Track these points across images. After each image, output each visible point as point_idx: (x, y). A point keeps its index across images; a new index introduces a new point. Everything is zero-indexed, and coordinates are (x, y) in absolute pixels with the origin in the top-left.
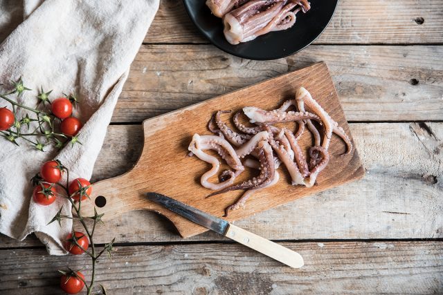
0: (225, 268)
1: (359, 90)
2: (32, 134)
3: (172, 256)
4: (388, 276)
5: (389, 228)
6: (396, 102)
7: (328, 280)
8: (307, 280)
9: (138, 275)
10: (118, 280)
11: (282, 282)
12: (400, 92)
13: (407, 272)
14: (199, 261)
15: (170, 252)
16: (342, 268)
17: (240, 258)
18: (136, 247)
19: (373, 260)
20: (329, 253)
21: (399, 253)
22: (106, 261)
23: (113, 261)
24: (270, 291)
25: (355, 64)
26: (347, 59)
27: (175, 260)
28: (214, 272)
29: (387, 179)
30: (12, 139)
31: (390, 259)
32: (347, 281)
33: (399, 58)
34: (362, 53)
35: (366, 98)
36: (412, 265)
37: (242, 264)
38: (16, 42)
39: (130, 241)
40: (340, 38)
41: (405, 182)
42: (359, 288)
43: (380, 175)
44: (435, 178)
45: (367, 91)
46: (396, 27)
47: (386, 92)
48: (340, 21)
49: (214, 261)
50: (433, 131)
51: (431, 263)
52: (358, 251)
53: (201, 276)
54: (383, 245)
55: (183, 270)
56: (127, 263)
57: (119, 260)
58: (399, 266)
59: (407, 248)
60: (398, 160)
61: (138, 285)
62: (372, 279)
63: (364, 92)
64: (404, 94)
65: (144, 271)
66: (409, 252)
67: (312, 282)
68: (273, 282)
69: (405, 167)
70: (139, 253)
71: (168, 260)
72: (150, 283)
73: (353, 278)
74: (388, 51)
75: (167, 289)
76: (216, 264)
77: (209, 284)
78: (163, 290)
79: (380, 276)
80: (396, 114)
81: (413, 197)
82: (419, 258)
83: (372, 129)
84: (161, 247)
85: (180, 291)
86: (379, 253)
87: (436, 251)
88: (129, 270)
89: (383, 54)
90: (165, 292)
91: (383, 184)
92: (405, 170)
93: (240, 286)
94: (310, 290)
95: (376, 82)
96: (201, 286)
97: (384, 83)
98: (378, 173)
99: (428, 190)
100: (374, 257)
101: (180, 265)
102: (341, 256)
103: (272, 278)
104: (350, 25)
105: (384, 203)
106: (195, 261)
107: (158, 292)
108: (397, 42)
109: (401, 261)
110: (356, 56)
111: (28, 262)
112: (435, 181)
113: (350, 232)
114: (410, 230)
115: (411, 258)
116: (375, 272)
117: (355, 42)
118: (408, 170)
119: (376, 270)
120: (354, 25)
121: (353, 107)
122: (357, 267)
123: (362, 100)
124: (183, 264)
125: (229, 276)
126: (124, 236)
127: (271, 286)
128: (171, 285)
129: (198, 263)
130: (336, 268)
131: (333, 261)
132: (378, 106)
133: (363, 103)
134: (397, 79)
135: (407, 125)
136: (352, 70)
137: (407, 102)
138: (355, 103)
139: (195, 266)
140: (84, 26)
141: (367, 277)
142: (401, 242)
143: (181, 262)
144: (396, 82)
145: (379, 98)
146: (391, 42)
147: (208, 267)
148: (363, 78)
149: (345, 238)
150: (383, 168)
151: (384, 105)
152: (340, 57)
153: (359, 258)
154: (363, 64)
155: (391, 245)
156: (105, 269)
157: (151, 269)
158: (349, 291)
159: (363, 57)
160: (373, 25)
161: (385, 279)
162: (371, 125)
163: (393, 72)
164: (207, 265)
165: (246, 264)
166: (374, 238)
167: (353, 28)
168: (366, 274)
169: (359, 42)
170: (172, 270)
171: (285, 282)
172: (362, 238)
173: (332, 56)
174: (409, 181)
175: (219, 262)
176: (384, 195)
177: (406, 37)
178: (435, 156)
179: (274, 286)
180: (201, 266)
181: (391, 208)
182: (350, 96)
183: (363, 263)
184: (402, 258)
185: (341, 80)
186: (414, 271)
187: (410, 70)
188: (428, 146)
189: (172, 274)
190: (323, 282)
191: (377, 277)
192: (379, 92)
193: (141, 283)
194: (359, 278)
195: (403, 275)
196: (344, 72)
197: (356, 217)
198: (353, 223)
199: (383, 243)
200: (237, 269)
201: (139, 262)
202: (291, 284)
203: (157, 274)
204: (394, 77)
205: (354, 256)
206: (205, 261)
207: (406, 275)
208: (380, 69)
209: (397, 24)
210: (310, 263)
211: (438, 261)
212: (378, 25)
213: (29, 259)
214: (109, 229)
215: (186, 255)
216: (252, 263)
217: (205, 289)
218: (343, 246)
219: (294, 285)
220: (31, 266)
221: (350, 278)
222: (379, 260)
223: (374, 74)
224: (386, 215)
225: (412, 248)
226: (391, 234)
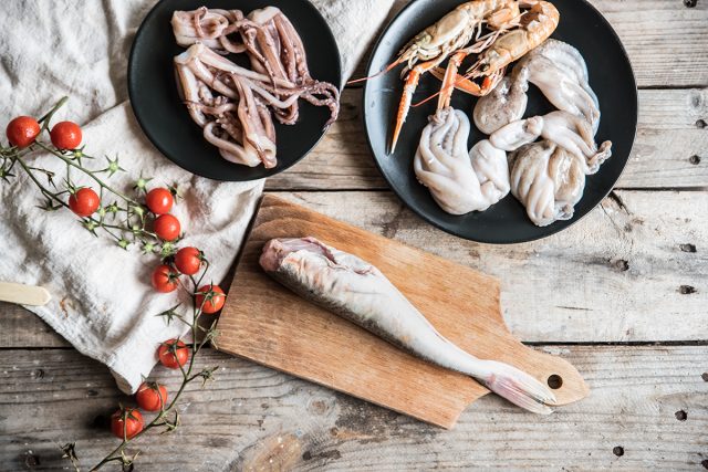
2: (117, 227)
5: (563, 327)
9: (238, 384)
10: (212, 390)
21: (577, 360)
29: (563, 264)
30: (91, 227)
36: (593, 376)
41: (587, 268)
43: (552, 259)
44: (626, 263)
50: (624, 202)
51: (618, 374)
54: (555, 350)
56: (224, 369)
59: (587, 354)
60: (577, 240)
61: (237, 397)
65: (246, 380)
66: (589, 360)
69: (586, 248)
72: (252, 394)
75: (274, 403)
77: (329, 398)
78: (270, 403)
81: (596, 289)
82: (603, 367)
85: (292, 406)
87: (625, 359)
88: (227, 377)
90: (272, 406)
91: (556, 271)
92: (586, 253)
96: (319, 399)
98: (550, 256)
99: (616, 278)
105: (558, 296)
107: (263, 406)
112: (627, 267)
114: (592, 331)
115: (593, 367)
118: (591, 253)
128: (279, 397)
142: (580, 346)
150: (557, 251)
155: (567, 351)
166: (545, 340)
170: (282, 379)
174: (591, 266)
176: (558, 286)
178: (627, 234)
181: (568, 302)
184: (580, 367)
186: (596, 384)
188: (617, 221)
189: (280, 384)
193: (241, 394)
197: (521, 313)
198: (517, 322)
199: (556, 347)
201: (239, 368)
203: (262, 383)
211: (627, 370)
217: (322, 402)
224: (560, 310)
225: (594, 354)
226: (567, 336)
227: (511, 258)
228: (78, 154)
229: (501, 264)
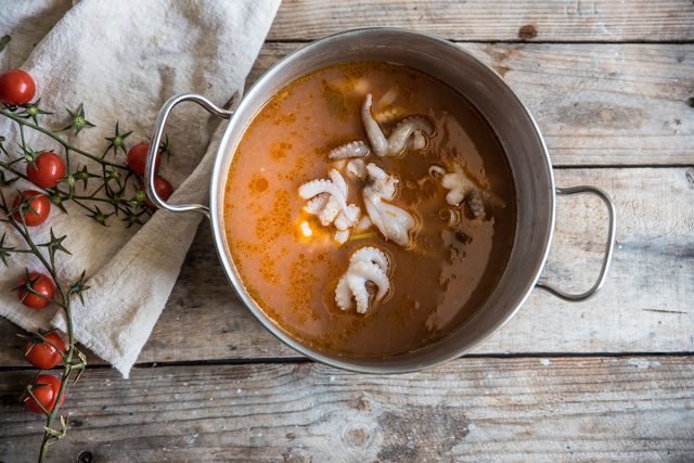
0: (394, 399)
1: (606, 115)
3: (311, 381)
4: (651, 411)
5: (652, 335)
6: (666, 135)
7: (556, 418)
8: (523, 418)
9: (257, 410)
10: (225, 417)
11: (484, 421)
12: (671, 118)
13: (681, 405)
14: (353, 388)
15: (307, 372)
16: (579, 399)
17: (418, 383)
18: (253, 366)
19: (628, 386)
20: (558, 374)
21: (669, 374)
22: (206, 387)
23: (217, 388)
24: (464, 434)
25: (601, 73)
26: (588, 65)
27: (315, 385)
28: (376, 404)
29: (650, 258)
31: (654, 384)
32: (586, 419)
33: (670, 63)
34: (611, 57)
35: (617, 128)
37: (421, 392)
38: (64, 40)
39: (245, 357)
40: (577, 31)
41: (678, 263)
42: (604, 430)
43: (639, 251)
45: (619, 118)
46: (666, 15)
47: (649, 118)
48: (576, 5)
49: (376, 388)
52: (604, 371)
53: (356, 411)
54: (643, 363)
55: (328, 402)
56: (239, 391)
57: (226, 387)
58: (669, 396)
59: (680, 367)
60: (668, 228)
61: (256, 425)
62: (625, 416)
63: (614, 119)
64: (678, 122)
65: (267, 404)
66: (684, 374)
67: (531, 421)
68: (470, 421)
69: (679, 238)
70: (258, 376)
71: (304, 385)
72: (275, 422)
73: (596, 414)
74: (653, 52)
75: (302, 432)
76: (379, 392)
77: (369, 424)
78: (296, 434)
79: (639, 411)
80: (665, 155)
81: (691, 287)
83: (627, 178)
84: (293, 366)
85: (324, 435)
86: (637, 375)
88: (243, 401)
89: (644, 58)
90: (299, 436)
91: (643, 266)
92: (679, 244)
93: (418, 427)
94: (528, 433)
95: (634, 103)
96: (357, 426)
97: (646, 104)
98: (636, 248)
100: (629, 381)
101: (324, 393)
102: (577, 379)
103: (469, 414)
104: (593, 11)
105: (646, 296)
106: (346, 388)
107: (289, 436)
108: (667, 37)
109: (672, 388)
110: (602, 61)
111: (84, 389)
113: (591, 342)
114: (686, 339)
116: (630, 406)
117: (600, 38)
118: (684, 243)
119: (633, 401)
120: (599, 10)
121: (597, 142)
122: (603, 396)
123: (611, 132)
124: (328, 392)
125: (400, 412)
126: (234, 348)
127: (466, 426)
128: (309, 425)
129: (350, 391)
130: (569, 399)
131: (565, 388)
132: (636, 141)
133: (612, 135)
134: (667, 98)
135: (683, 171)
136: (596, 84)
137: (683, 135)
138: (600, 136)
139: (346, 396)
140: (170, 14)
141: (619, 412)
142: (672, 358)
143: (325, 389)
144: (666, 102)
145: (638, 127)
146: (656, 38)
147: (367, 397)
148: (613, 96)
149: (582, 351)
150: (643, 241)
151: (647, 139)
152: (577, 62)
153: (606, 382)
154: (613, 74)
155: (656, 363)
156: (205, 400)
157: (278, 401)
158: (589, 435)
159: (613, 62)
160: (629, 10)
161: (647, 416)
162: (625, 172)
163: (661, 87)
164: (366, 394)
165: (427, 392)
166: (629, 351)
167: (597, 16)
168: (616, 407)
169: (606, 39)
170: (311, 402)
171: (489, 420)
172: (610, 351)
173: (565, 61)
175: (384, 389)
176: (645, 284)
177: (682, 30)
179: (472, 427)
180: (357, 396)
181: (657, 303)
182: (592, 124)
183: (612, 391)
184: (672, 383)
185: (577, 100)
187: (687, 83)
189: (309, 409)
190: (548, 421)
191: (633, 413)
192: (638, 118)
193: (261, 422)
194: (605, 414)
195: (675, 410)
196: (582, 86)
197: (600, 317)
198: (596, 328)
199: (643, 359)
200: (412, 400)
201: (258, 389)
202: (499, 423)
203: (287, 408)
204: (662, 94)
205: (598, 379)
206: (363, 388)
207: (680, 410)
208: (640, 82)
209: (667, 9)
210: (529, 391)
212: (636, 10)
213: (86, 384)
214: (209, 336)
215: (333, 378)
216: (437, 391)
217: (362, 430)
218: (580, 364)
219: (503, 426)
220: (88, 395)
221: (591, 415)
222: (637, 386)
223: (629, 90)
224: (648, 313)
225: (690, 366)
226: (657, 344)
227: (587, 250)
228: (33, 110)
229: (576, 257)
